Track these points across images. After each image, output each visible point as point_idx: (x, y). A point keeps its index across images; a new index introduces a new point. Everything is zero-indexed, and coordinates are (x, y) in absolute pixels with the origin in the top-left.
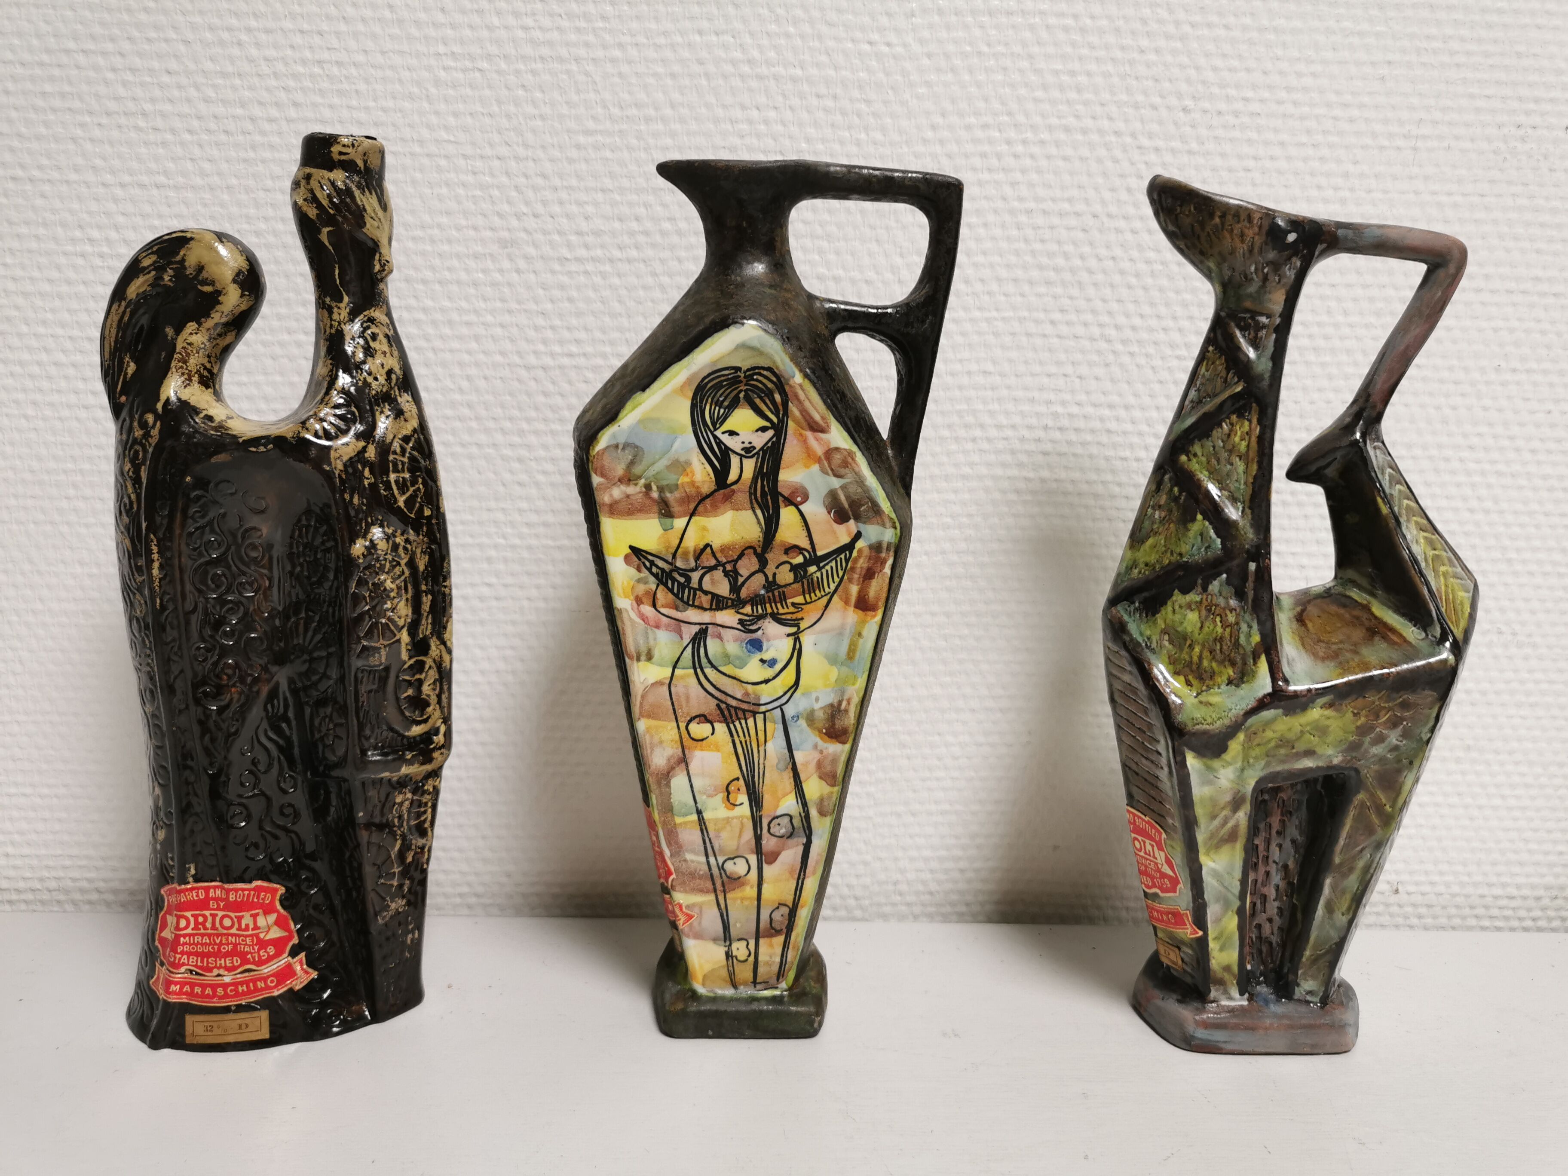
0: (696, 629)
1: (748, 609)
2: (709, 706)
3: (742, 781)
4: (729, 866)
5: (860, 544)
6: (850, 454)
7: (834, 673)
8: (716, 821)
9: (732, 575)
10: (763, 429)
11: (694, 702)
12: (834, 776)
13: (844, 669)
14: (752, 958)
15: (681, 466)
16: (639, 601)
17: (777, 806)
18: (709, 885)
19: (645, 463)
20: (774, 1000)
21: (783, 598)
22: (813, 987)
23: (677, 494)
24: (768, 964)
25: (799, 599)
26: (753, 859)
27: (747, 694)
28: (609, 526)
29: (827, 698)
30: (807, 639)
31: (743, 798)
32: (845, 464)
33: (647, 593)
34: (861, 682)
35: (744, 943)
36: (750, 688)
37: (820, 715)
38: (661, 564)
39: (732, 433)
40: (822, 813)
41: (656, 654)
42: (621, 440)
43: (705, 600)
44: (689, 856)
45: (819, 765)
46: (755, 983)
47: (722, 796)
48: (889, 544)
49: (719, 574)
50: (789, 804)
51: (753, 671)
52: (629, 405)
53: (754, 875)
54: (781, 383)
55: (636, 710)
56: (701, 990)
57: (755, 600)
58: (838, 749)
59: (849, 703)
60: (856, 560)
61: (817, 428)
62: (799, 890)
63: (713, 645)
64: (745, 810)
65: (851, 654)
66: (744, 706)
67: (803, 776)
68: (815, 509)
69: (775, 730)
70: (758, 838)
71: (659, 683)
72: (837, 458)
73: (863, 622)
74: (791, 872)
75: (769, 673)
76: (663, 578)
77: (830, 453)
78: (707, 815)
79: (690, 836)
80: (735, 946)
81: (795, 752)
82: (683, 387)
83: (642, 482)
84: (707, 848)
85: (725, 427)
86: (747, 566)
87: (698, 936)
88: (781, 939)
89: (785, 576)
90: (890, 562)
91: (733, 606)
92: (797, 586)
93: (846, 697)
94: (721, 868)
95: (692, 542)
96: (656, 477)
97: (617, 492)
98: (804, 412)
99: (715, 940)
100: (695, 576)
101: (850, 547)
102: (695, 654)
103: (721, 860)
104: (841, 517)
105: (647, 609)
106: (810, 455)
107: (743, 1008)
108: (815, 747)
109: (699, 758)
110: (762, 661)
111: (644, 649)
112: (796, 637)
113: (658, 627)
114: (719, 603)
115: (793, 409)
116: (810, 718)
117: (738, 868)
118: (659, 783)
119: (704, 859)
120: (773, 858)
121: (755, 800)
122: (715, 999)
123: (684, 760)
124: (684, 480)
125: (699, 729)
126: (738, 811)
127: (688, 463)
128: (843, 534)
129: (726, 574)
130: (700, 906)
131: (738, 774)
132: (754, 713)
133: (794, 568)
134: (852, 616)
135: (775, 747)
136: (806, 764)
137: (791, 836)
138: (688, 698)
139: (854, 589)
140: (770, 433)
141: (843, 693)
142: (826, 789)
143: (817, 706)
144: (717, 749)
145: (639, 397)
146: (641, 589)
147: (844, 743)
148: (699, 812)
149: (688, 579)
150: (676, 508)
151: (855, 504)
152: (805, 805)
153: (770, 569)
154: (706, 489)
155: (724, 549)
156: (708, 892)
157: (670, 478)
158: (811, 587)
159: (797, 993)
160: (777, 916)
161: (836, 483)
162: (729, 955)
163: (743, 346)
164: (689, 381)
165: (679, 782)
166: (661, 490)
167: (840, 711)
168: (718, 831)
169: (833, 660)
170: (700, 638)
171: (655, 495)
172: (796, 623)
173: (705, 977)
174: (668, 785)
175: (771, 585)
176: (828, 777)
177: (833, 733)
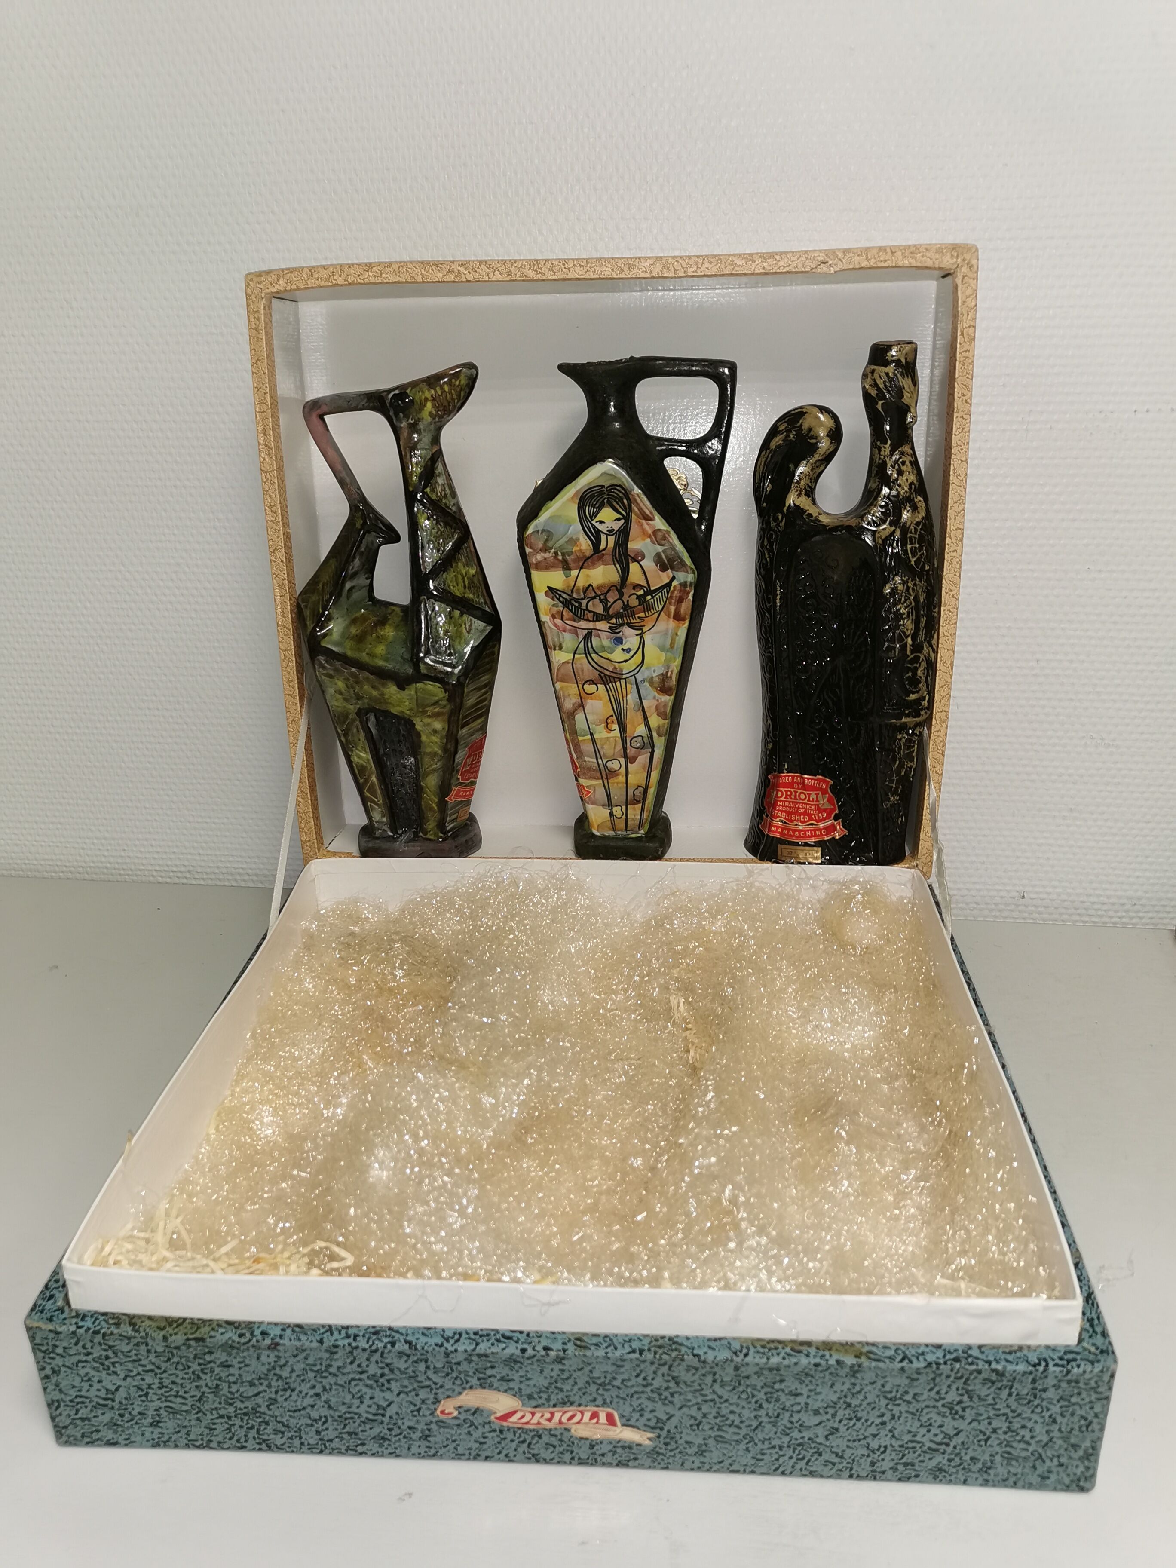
0: (585, 632)
1: (614, 621)
4: (609, 764)
5: (675, 583)
6: (668, 532)
7: (663, 656)
8: (601, 739)
9: (604, 602)
10: (618, 519)
11: (586, 672)
12: (665, 714)
13: (669, 654)
15: (574, 541)
16: (553, 616)
18: (599, 775)
19: (555, 538)
20: (639, 839)
21: (633, 614)
22: (660, 834)
23: (572, 557)
25: (642, 615)
26: (622, 760)
28: (535, 574)
29: (660, 670)
30: (647, 637)
31: (615, 726)
32: (664, 538)
33: (558, 612)
34: (678, 661)
37: (656, 679)
38: (565, 596)
39: (601, 522)
40: (659, 735)
41: (564, 646)
42: (541, 528)
43: (590, 616)
44: (587, 759)
45: (657, 708)
46: (626, 830)
48: (693, 584)
49: (597, 601)
50: (641, 730)
51: (618, 655)
52: (544, 509)
53: (623, 769)
54: (627, 494)
55: (555, 676)
56: (597, 834)
57: (618, 615)
58: (669, 699)
59: (672, 673)
61: (648, 518)
62: (648, 777)
63: (595, 641)
64: (617, 733)
65: (672, 646)
68: (648, 564)
71: (567, 662)
72: (660, 534)
73: (678, 627)
75: (627, 656)
76: (567, 604)
77: (656, 532)
78: (596, 736)
80: (614, 809)
83: (553, 550)
84: (597, 754)
85: (598, 518)
86: (612, 597)
89: (634, 602)
90: (692, 593)
93: (670, 668)
94: (605, 765)
95: (581, 583)
96: (561, 548)
97: (539, 557)
98: (640, 509)
100: (584, 602)
101: (669, 585)
104: (664, 568)
105: (558, 621)
106: (644, 533)
107: (620, 844)
109: (590, 704)
111: (557, 644)
112: (641, 636)
114: (597, 618)
116: (651, 681)
117: (614, 765)
118: (568, 718)
120: (633, 760)
121: (623, 728)
122: (605, 838)
123: (582, 705)
124: (576, 549)
126: (613, 734)
127: (578, 539)
129: (601, 601)
130: (594, 787)
132: (620, 679)
133: (638, 597)
134: (672, 624)
135: (632, 698)
136: (650, 707)
137: (643, 748)
139: (673, 609)
140: (623, 521)
141: (668, 667)
142: (662, 721)
143: (655, 675)
145: (550, 504)
146: (555, 609)
147: (670, 695)
148: (592, 734)
149: (580, 604)
150: (572, 565)
151: (671, 560)
152: (650, 730)
153: (625, 598)
154: (589, 553)
155: (599, 587)
157: (568, 548)
158: (648, 607)
159: (651, 836)
160: (637, 793)
161: (660, 549)
162: (611, 814)
163: (605, 474)
165: (579, 717)
166: (563, 555)
167: (668, 678)
168: (602, 745)
169: (662, 648)
170: (588, 637)
171: (560, 557)
172: (640, 628)
175: (626, 607)
176: (661, 714)
177: (664, 690)
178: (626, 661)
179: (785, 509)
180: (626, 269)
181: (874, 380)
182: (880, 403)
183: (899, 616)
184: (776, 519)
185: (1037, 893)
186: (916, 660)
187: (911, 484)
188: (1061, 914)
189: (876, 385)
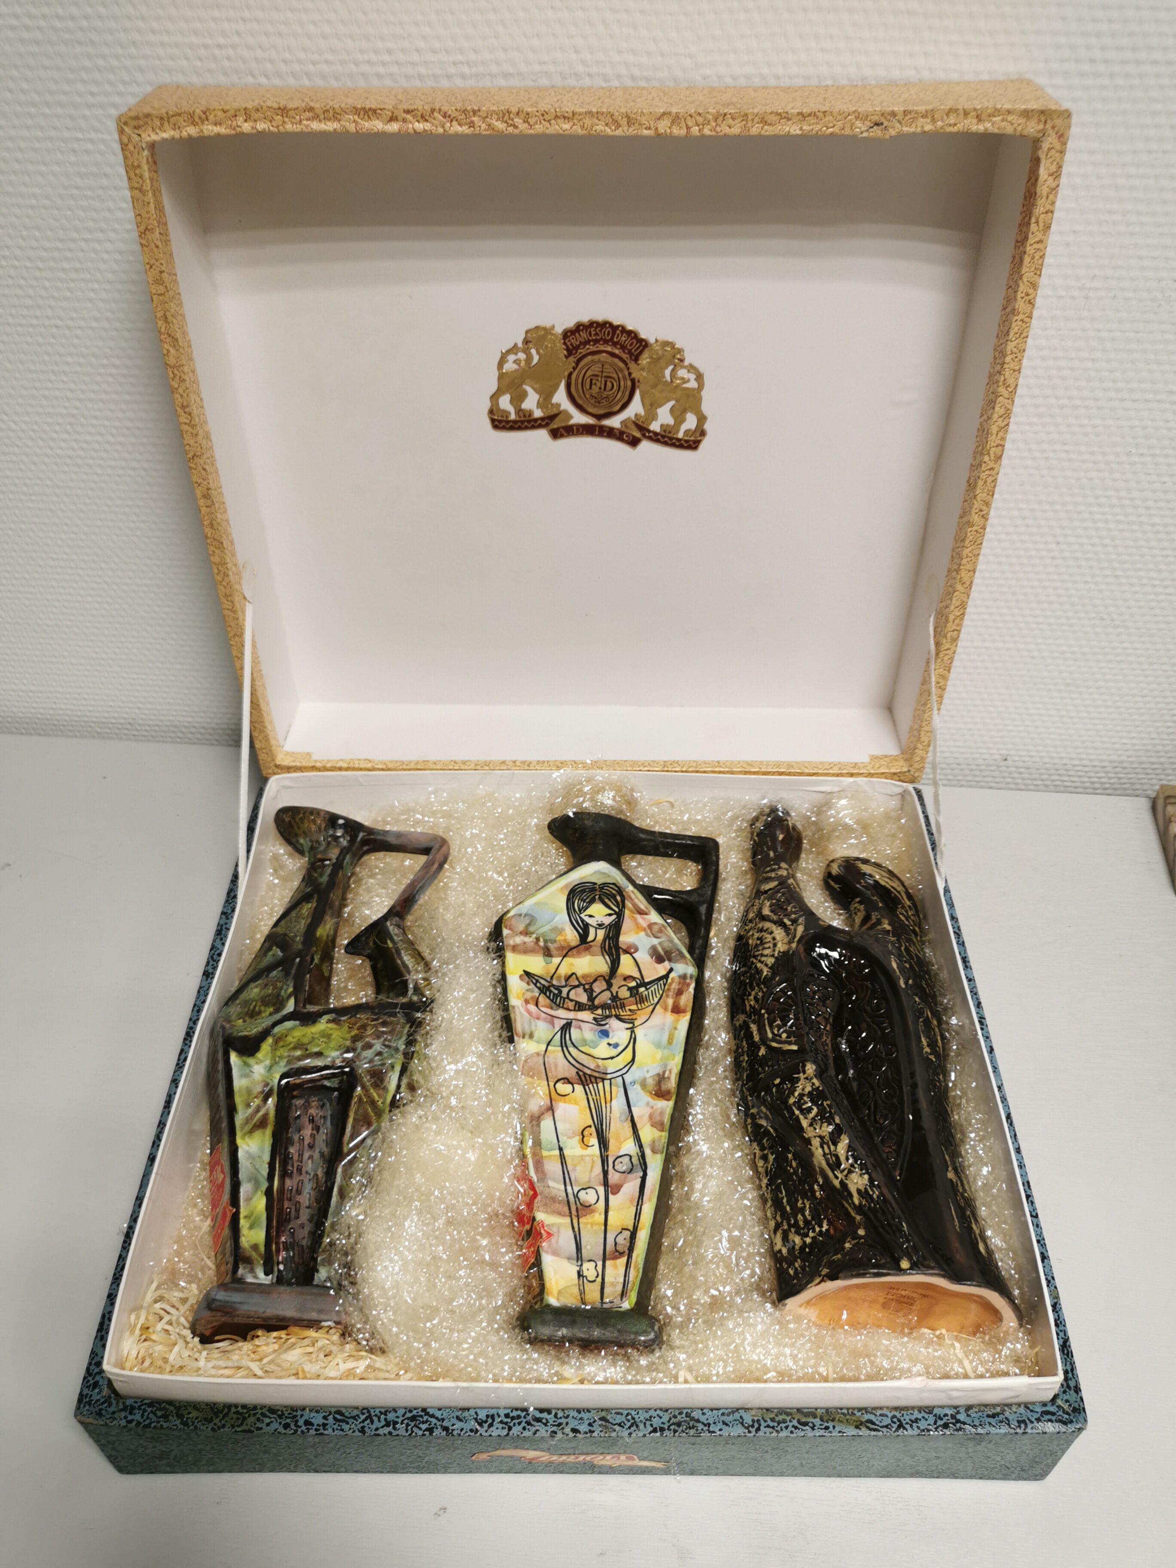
0: (564, 1022)
1: (599, 1011)
2: (571, 1073)
3: (593, 1128)
4: (582, 1195)
5: (672, 975)
6: (664, 926)
7: (659, 1054)
8: (574, 1157)
9: (589, 991)
10: (610, 915)
11: (560, 1068)
12: (662, 1124)
13: (666, 1051)
14: (599, 1279)
15: (558, 930)
16: (527, 1002)
17: (619, 1149)
18: (566, 1209)
19: (538, 924)
21: (623, 1006)
23: (556, 945)
24: (613, 1284)
25: (634, 1007)
26: (601, 1190)
27: (598, 1066)
28: (510, 957)
29: (655, 1070)
30: (639, 1032)
31: (594, 1141)
32: (661, 932)
33: (532, 998)
34: (678, 1059)
35: (593, 1264)
36: (600, 1062)
37: (651, 1082)
38: (543, 982)
39: (590, 916)
40: (654, 1151)
41: (536, 1035)
42: (524, 912)
43: (571, 1005)
44: (551, 1183)
45: (651, 1117)
47: (578, 1138)
48: (691, 976)
49: (580, 990)
50: (629, 1147)
51: (602, 1050)
54: (620, 891)
57: (604, 1006)
58: (667, 1107)
59: (670, 1072)
60: (670, 984)
61: (641, 913)
62: (638, 1215)
63: (575, 1033)
64: (595, 1150)
65: (670, 1041)
66: (596, 1074)
67: (639, 1126)
68: (643, 956)
69: (619, 1092)
70: (605, 1173)
71: (538, 1054)
72: (656, 928)
73: (677, 1021)
74: (631, 1201)
75: (614, 1052)
76: (544, 990)
77: (650, 926)
79: (553, 1167)
80: (586, 1265)
81: (633, 1109)
82: (562, 889)
83: (534, 936)
84: (566, 1179)
85: (588, 912)
86: (598, 987)
87: (555, 1253)
88: (624, 1260)
89: (624, 993)
90: (693, 985)
91: (589, 1009)
92: (633, 999)
93: (669, 1068)
94: (576, 1196)
95: (564, 971)
96: (543, 934)
97: (519, 940)
98: (634, 905)
99: (569, 1258)
100: (565, 991)
101: (666, 976)
102: (563, 1037)
103: (576, 1189)
104: (660, 960)
105: (532, 1007)
106: (639, 928)
108: (648, 1104)
109: (561, 1108)
110: (609, 1044)
111: (528, 1031)
112: (632, 1030)
113: (538, 1018)
114: (580, 1007)
115: (628, 904)
116: (643, 1085)
117: (588, 1197)
118: (532, 1124)
119: (563, 1187)
120: (617, 1189)
121: (603, 1143)
123: (551, 1109)
124: (559, 938)
125: (563, 1088)
126: (590, 1151)
127: (563, 930)
128: (661, 970)
129: (585, 990)
130: (559, 1226)
131: (590, 1122)
132: (603, 1080)
133: (630, 989)
134: (670, 1017)
135: (618, 1104)
136: (641, 1117)
137: (631, 1171)
138: (556, 1066)
139: (670, 1002)
140: (614, 917)
141: (666, 1065)
142: (657, 1133)
143: (648, 1076)
144: (576, 1103)
146: (529, 995)
147: (668, 1100)
148: (561, 1149)
149: (560, 992)
150: (554, 952)
151: (668, 953)
152: (641, 1146)
153: (614, 989)
154: (573, 944)
155: (584, 977)
156: (564, 1215)
157: (552, 936)
158: (642, 1000)
159: (640, 1310)
160: (620, 1240)
161: (655, 941)
162: (580, 1274)
164: (566, 886)
165: (547, 1124)
166: (546, 941)
167: (664, 1078)
168: (575, 1166)
169: (658, 1045)
170: (567, 1027)
171: (542, 944)
172: (632, 1021)
173: (560, 1292)
174: (538, 1125)
175: (615, 998)
176: (658, 1125)
177: (661, 1094)
178: (612, 1058)
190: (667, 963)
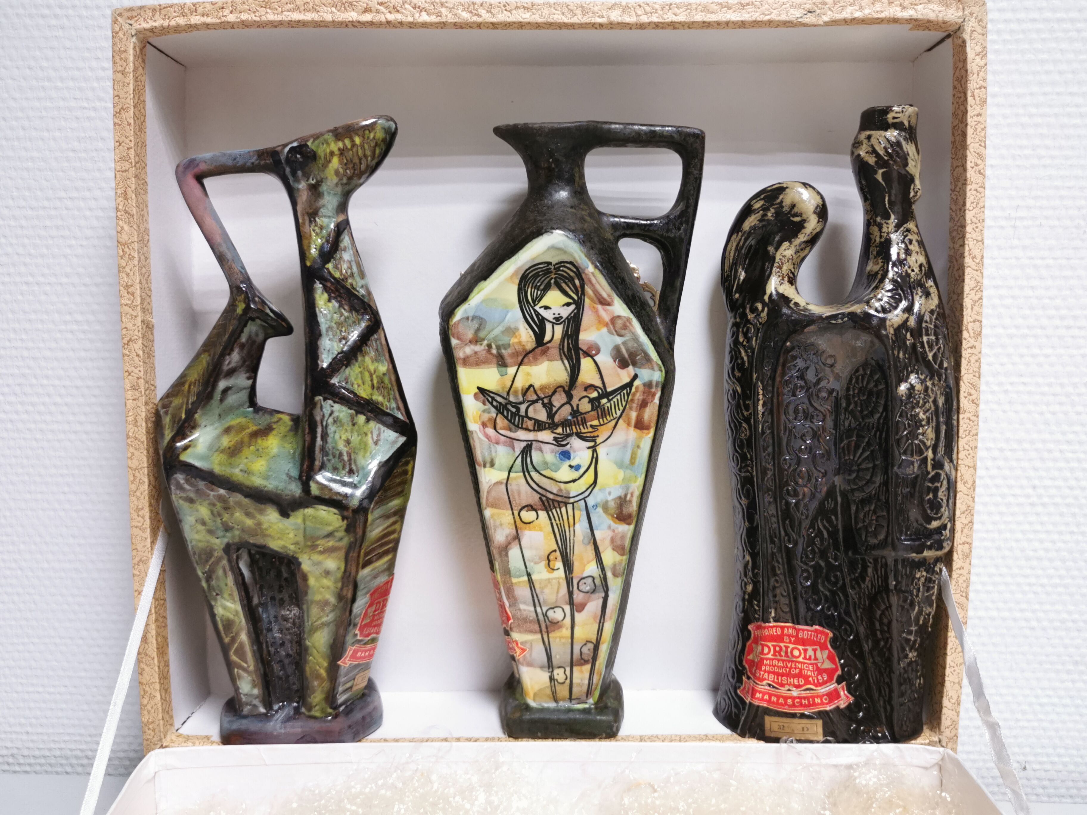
0: (523, 444)
2: (534, 499)
3: (558, 553)
4: (550, 614)
5: (637, 383)
6: (628, 320)
7: (621, 474)
8: (541, 581)
11: (523, 496)
12: (623, 548)
13: (628, 472)
14: (568, 681)
15: (511, 331)
16: (484, 425)
17: (584, 571)
18: (537, 627)
19: (488, 327)
20: (584, 711)
21: (584, 422)
22: (611, 703)
23: (510, 351)
24: (579, 685)
25: (595, 423)
26: (567, 608)
27: (560, 490)
28: (462, 373)
29: (617, 492)
30: (601, 450)
31: (559, 564)
32: (625, 327)
34: (640, 481)
35: (562, 670)
36: (562, 486)
37: (612, 505)
40: (615, 575)
41: (497, 462)
42: (471, 314)
43: (530, 424)
44: (522, 607)
45: (613, 540)
46: (570, 699)
47: (544, 563)
48: (657, 383)
50: (592, 569)
51: (564, 473)
52: (476, 290)
53: (568, 620)
54: (579, 273)
55: (484, 501)
56: (532, 704)
58: (626, 529)
59: (632, 496)
60: (634, 394)
61: (605, 303)
64: (561, 573)
65: (633, 461)
66: (559, 499)
67: (601, 549)
68: (605, 359)
69: (581, 515)
70: (571, 594)
71: (499, 483)
72: (619, 323)
73: (640, 438)
74: (594, 618)
77: (614, 320)
78: (534, 577)
79: (523, 592)
80: (556, 672)
81: (595, 532)
82: (512, 277)
83: (485, 342)
84: (535, 600)
87: (530, 664)
88: (588, 667)
90: (658, 395)
91: (549, 428)
92: (594, 413)
93: (630, 491)
94: (545, 615)
96: (495, 339)
97: (469, 350)
98: (596, 292)
99: (542, 667)
102: (524, 462)
103: (545, 609)
104: (623, 364)
106: (600, 322)
107: (563, 717)
108: (609, 527)
109: (528, 536)
110: (571, 466)
111: (488, 459)
112: (594, 449)
113: (497, 443)
114: (539, 426)
115: (588, 290)
116: (605, 507)
117: (557, 615)
118: (500, 554)
119: (532, 609)
120: (581, 607)
121: (568, 566)
122: (543, 710)
123: (517, 537)
124: (514, 340)
125: (528, 515)
127: (517, 329)
128: (625, 376)
130: (531, 643)
131: (555, 547)
132: (566, 504)
134: (633, 433)
135: (581, 528)
136: (603, 539)
137: (594, 591)
138: (519, 493)
139: (634, 415)
141: (627, 488)
142: (618, 557)
143: (610, 498)
144: (541, 529)
145: (483, 284)
146: (486, 417)
147: (629, 524)
148: (529, 575)
150: (509, 361)
151: (633, 355)
152: (603, 569)
155: (543, 388)
156: (536, 632)
157: (505, 340)
158: (603, 413)
159: (601, 707)
160: (585, 650)
161: (619, 340)
162: (552, 679)
163: (553, 248)
165: (514, 553)
166: (498, 348)
167: (626, 501)
168: (542, 589)
169: (620, 465)
170: (527, 451)
171: (494, 351)
172: (593, 439)
173: (535, 695)
174: (507, 555)
175: (575, 412)
176: (619, 549)
177: (622, 517)
178: (574, 481)
179: (766, 298)
180: (579, 12)
181: (872, 146)
182: (881, 171)
183: (918, 424)
184: (754, 310)
185: (1040, 763)
186: (936, 478)
187: (921, 266)
188: (1068, 788)
189: (874, 151)
190: (631, 368)
